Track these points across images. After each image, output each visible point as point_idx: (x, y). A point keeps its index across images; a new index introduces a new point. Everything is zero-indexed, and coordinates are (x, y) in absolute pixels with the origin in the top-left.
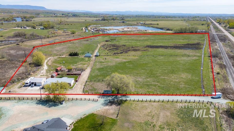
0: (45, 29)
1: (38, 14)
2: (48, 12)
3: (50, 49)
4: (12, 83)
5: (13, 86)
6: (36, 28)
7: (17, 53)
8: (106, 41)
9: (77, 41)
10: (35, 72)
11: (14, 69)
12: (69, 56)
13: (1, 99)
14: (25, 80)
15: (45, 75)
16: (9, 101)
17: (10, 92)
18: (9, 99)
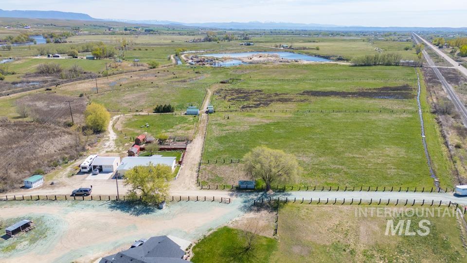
0: (97, 58)
1: (78, 29)
2: (96, 25)
3: (113, 99)
4: (52, 166)
5: (57, 173)
6: (79, 58)
7: (51, 107)
8: (222, 82)
9: (164, 83)
10: (95, 145)
11: (51, 139)
12: (154, 112)
13: (39, 199)
14: (77, 160)
15: (115, 150)
16: (54, 203)
17: (52, 184)
18: (54, 199)
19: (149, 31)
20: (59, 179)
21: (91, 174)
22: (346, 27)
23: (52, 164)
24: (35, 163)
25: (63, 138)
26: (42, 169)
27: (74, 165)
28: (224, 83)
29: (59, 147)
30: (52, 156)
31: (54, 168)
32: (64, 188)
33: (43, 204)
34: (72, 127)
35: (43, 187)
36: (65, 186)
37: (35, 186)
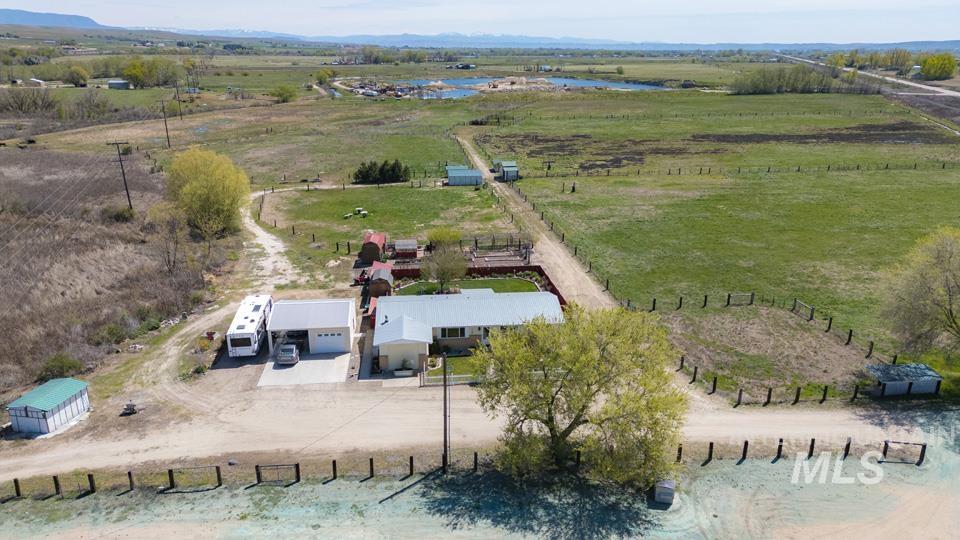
0: (135, 86)
1: (72, 43)
2: (112, 38)
4: (109, 341)
5: (129, 367)
8: (475, 123)
9: (332, 127)
10: (226, 268)
11: (73, 257)
12: (356, 183)
13: (92, 490)
14: (190, 318)
15: (303, 280)
16: (171, 503)
17: (130, 411)
18: (162, 482)
19: (233, 47)
20: (150, 391)
21: (270, 365)
22: (633, 44)
23: (105, 334)
24: (33, 332)
25: (111, 253)
26: (71, 353)
27: (187, 335)
28: (481, 124)
29: (107, 278)
30: (92, 307)
31: (114, 346)
32: (185, 425)
33: (116, 513)
34: (129, 224)
35: (95, 428)
36: (186, 418)
37: (57, 424)
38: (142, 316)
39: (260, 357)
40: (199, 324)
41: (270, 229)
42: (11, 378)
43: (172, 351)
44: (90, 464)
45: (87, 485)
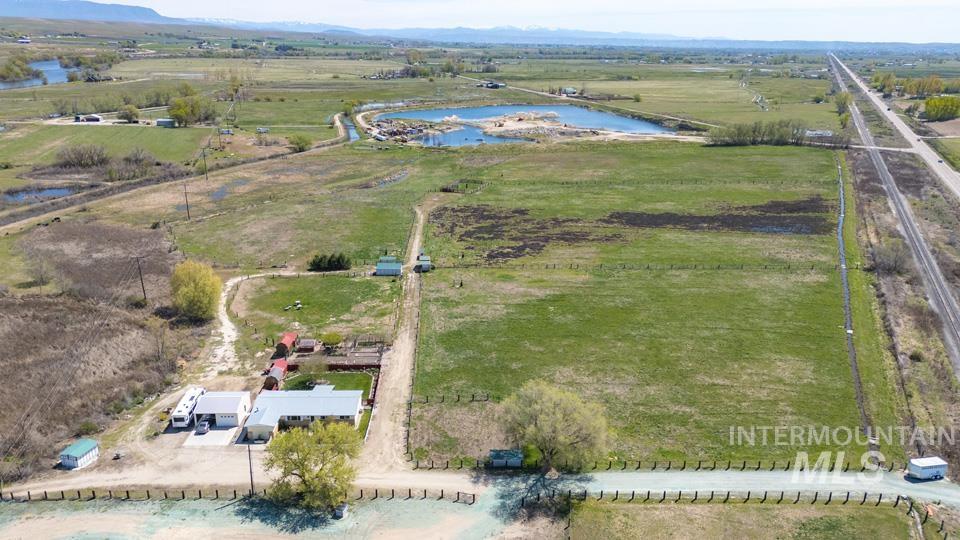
0: (179, 123)
1: (132, 44)
2: (172, 35)
3: (223, 234)
4: (113, 413)
5: (123, 428)
6: (141, 121)
7: (95, 256)
8: (445, 190)
10: (193, 355)
11: (104, 341)
12: (310, 270)
13: (94, 498)
14: (162, 396)
15: (235, 369)
16: (126, 506)
17: (117, 458)
18: (124, 496)
19: (286, 47)
20: (129, 445)
21: (194, 432)
23: (112, 408)
24: (76, 403)
25: (128, 339)
26: (94, 420)
27: (157, 409)
28: (450, 191)
29: (122, 360)
30: (109, 386)
31: (117, 415)
32: (141, 467)
33: (103, 509)
34: (143, 310)
35: (99, 466)
36: (143, 463)
37: (83, 463)
38: (135, 394)
39: (191, 426)
40: (165, 401)
41: (233, 317)
42: (62, 434)
43: (147, 419)
44: (95, 485)
45: (92, 495)
